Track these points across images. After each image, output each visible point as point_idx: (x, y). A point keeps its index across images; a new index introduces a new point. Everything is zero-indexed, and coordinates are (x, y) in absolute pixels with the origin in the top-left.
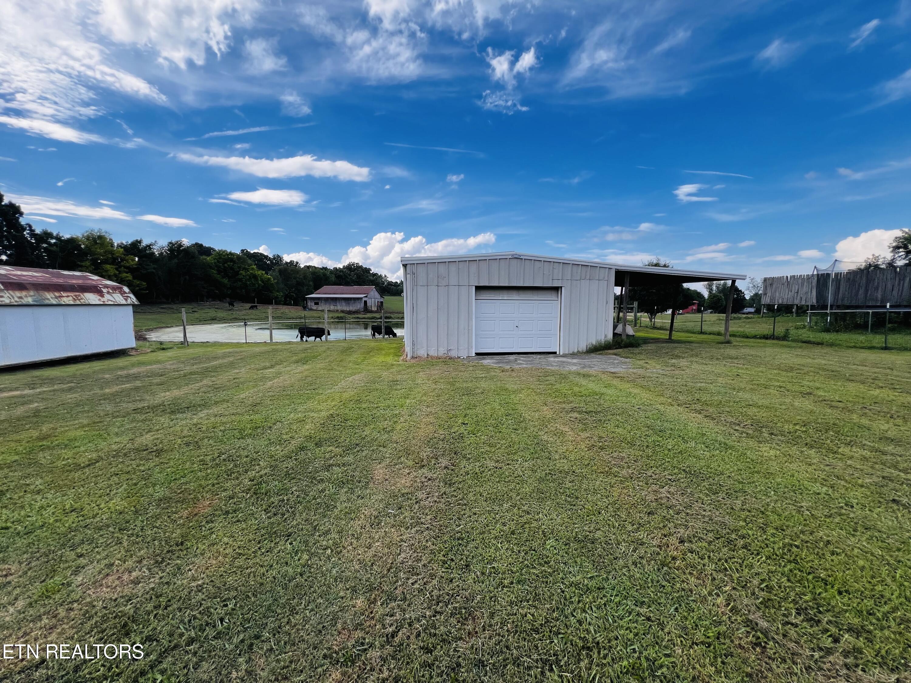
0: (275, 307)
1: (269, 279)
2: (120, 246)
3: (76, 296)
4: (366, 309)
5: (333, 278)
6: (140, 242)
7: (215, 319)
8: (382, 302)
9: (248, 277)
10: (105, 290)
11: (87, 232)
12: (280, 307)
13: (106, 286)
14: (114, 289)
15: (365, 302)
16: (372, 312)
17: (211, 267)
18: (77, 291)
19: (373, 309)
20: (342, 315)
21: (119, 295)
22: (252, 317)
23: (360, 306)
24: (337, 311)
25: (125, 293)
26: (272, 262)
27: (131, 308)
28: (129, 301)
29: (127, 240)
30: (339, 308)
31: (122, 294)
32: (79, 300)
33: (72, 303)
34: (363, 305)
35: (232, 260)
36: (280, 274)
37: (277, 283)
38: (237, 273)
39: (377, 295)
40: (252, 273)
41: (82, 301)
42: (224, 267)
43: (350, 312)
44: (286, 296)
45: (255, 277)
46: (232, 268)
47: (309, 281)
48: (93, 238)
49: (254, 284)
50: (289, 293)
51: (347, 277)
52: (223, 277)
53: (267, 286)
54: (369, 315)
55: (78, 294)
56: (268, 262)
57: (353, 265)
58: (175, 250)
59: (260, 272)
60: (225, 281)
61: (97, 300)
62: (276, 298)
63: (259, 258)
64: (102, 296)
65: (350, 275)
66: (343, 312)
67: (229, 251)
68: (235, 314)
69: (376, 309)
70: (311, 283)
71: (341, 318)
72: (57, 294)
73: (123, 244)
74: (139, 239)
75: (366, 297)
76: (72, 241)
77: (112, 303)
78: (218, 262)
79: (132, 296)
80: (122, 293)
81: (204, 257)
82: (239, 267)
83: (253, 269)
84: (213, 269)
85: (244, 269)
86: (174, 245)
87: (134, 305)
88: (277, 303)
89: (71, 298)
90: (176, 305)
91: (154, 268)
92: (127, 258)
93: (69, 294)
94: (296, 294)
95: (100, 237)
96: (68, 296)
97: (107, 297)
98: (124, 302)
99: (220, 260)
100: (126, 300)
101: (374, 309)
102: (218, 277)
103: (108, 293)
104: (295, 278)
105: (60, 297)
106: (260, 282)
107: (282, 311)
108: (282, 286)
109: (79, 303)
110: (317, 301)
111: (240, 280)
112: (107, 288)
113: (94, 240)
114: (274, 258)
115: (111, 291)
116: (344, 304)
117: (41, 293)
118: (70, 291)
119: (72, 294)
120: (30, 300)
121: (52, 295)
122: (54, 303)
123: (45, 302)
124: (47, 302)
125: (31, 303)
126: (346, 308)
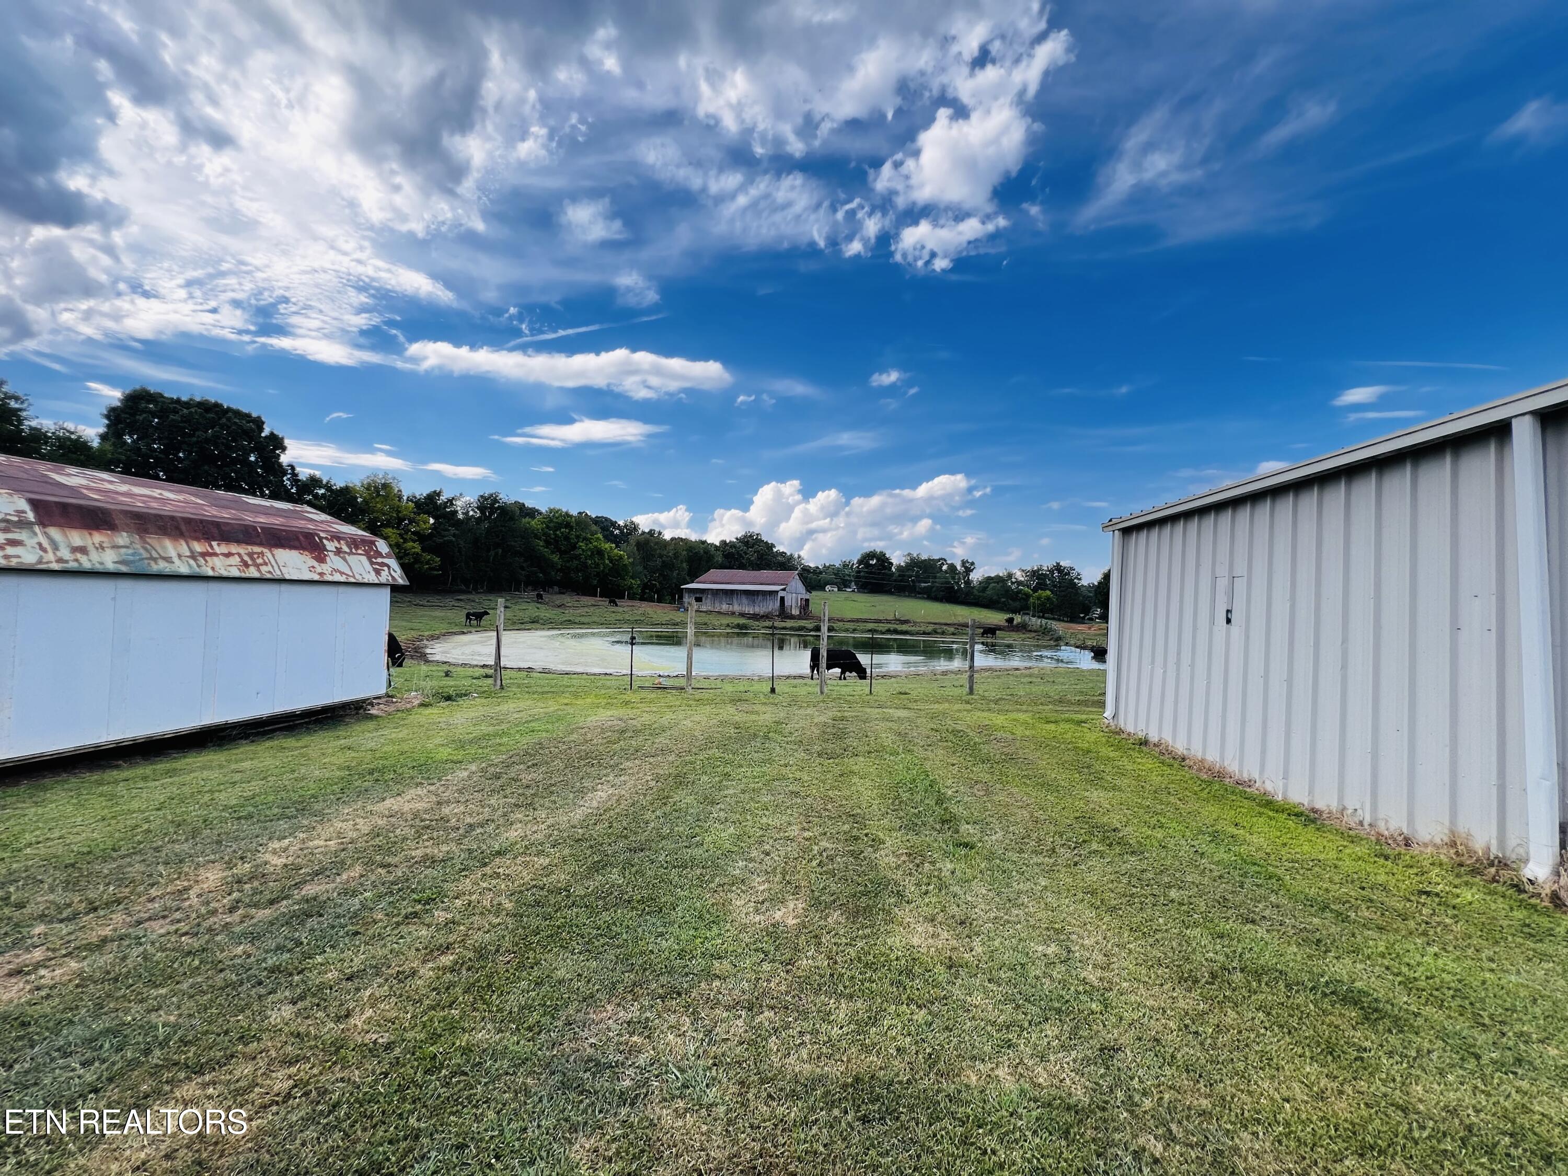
0: (630, 603)
1: (621, 557)
2: (411, 501)
3: (251, 555)
4: (784, 613)
5: (719, 559)
6: (439, 494)
7: (537, 622)
8: (807, 600)
9: (589, 553)
10: (330, 546)
11: (368, 477)
12: (637, 603)
13: (336, 537)
14: (354, 543)
15: (782, 599)
16: (792, 617)
17: (536, 537)
18: (261, 544)
19: (793, 613)
20: (742, 621)
21: (364, 559)
22: (595, 619)
23: (772, 606)
24: (733, 613)
25: (379, 554)
26: (622, 532)
27: (387, 592)
28: (384, 577)
29: (422, 491)
30: (736, 608)
31: (369, 558)
32: (257, 566)
33: (235, 573)
34: (778, 603)
35: (568, 525)
36: (638, 550)
37: (633, 564)
38: (574, 547)
39: (801, 587)
40: (596, 547)
41: (264, 569)
42: (555, 535)
43: (755, 617)
44: (645, 586)
45: (600, 553)
46: (567, 538)
47: (682, 562)
48: (375, 487)
49: (598, 565)
50: (650, 580)
51: (741, 556)
52: (553, 553)
53: (618, 568)
54: (790, 623)
55: (257, 549)
56: (617, 532)
57: (751, 536)
58: (486, 508)
59: (607, 546)
60: (555, 558)
61: (305, 568)
62: (630, 588)
63: (605, 525)
64: (321, 559)
65: (746, 553)
66: (742, 615)
67: (564, 510)
68: (569, 614)
69: (798, 613)
70: (684, 565)
71: (744, 627)
72: (198, 547)
73: (415, 497)
74: (438, 490)
75: (784, 590)
76: (346, 491)
77: (343, 579)
78: (548, 527)
79: (393, 563)
80: (372, 555)
81: (527, 519)
82: (578, 537)
83: (598, 539)
84: (539, 539)
85: (585, 539)
86: (486, 500)
87: (395, 589)
88: (632, 597)
89: (235, 560)
90: (479, 596)
91: (454, 535)
92: (418, 518)
93: (234, 548)
94: (660, 583)
95: (385, 486)
96: (228, 555)
97: (334, 561)
98: (372, 578)
99: (551, 525)
100: (378, 572)
101: (795, 612)
102: (546, 551)
103: (338, 552)
104: (661, 556)
105: (204, 555)
106: (607, 562)
107: (641, 611)
108: (640, 568)
109: (256, 574)
110: (700, 595)
111: (577, 557)
112: (339, 539)
113: (377, 490)
114: (626, 526)
115: (346, 549)
116: (745, 601)
117: (153, 540)
118: (238, 542)
119: (243, 550)
120: (109, 560)
121: (184, 549)
122: (184, 570)
123: (155, 568)
124: (161, 567)
125: (111, 567)
126: (749, 610)
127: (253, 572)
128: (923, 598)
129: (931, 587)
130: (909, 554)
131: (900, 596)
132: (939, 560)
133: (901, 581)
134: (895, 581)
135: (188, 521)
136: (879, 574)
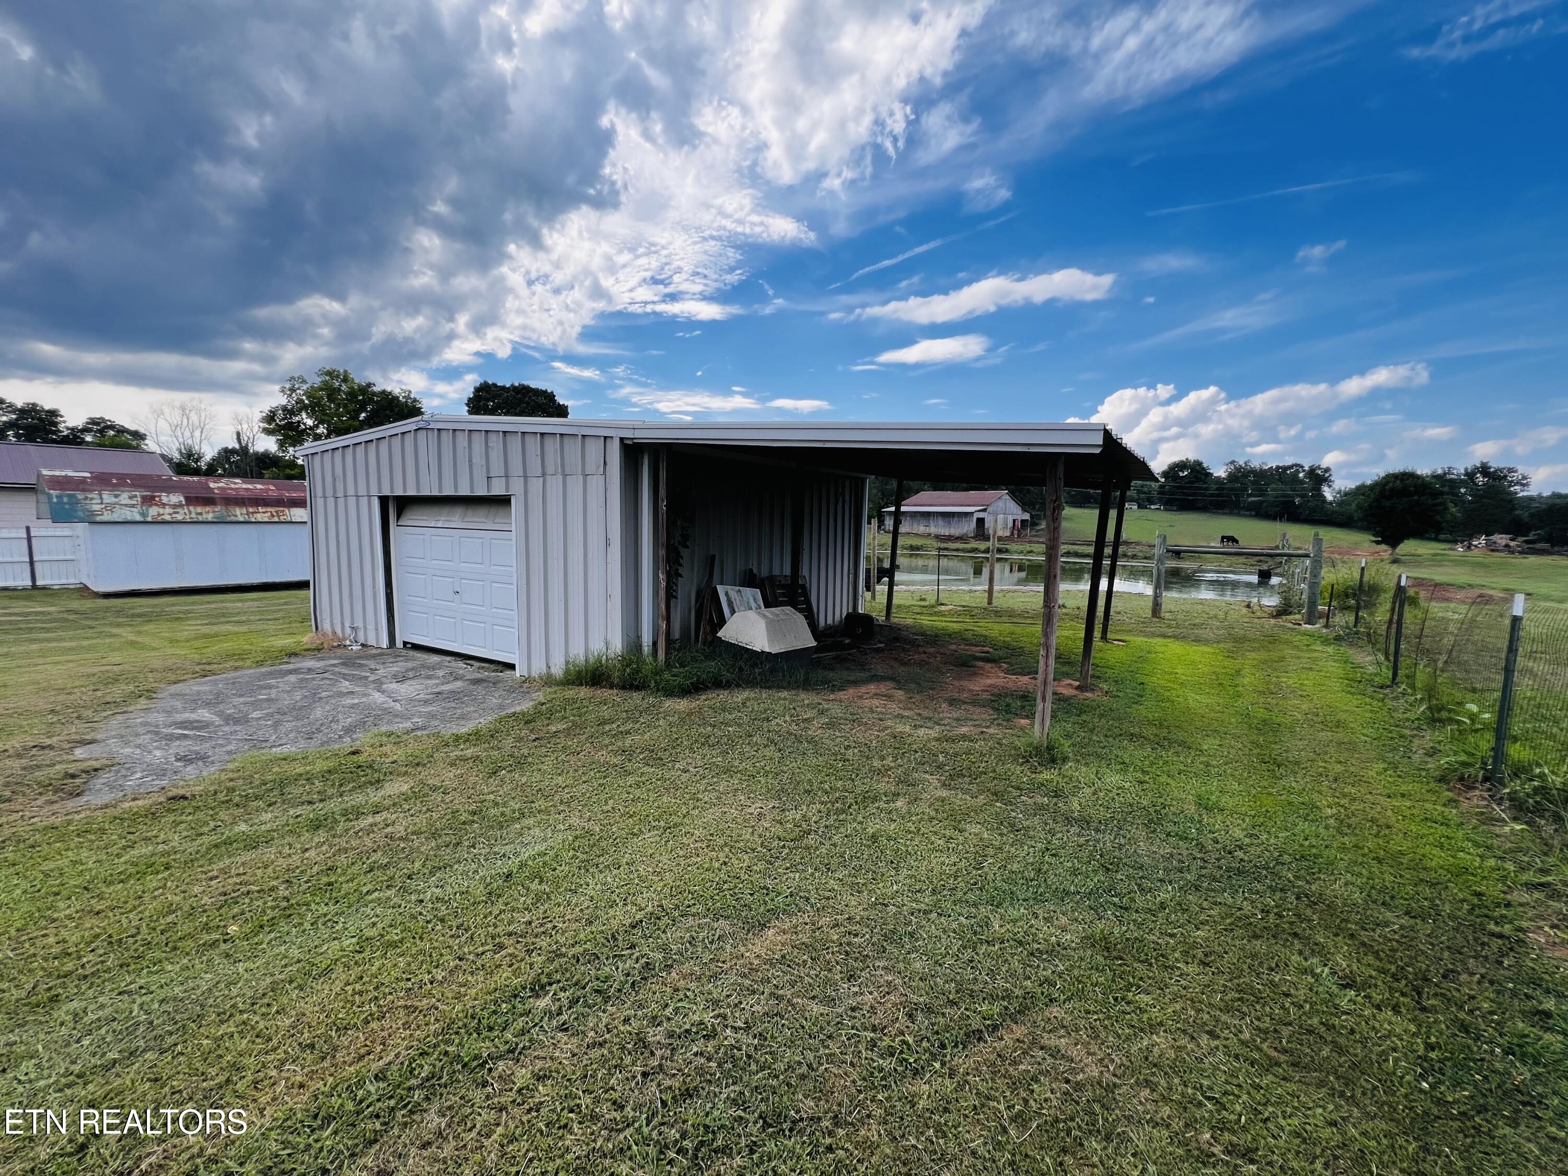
3: (277, 512)
4: (980, 534)
15: (981, 521)
18: (283, 507)
23: (968, 527)
24: (929, 535)
30: (932, 529)
32: (279, 516)
33: (267, 519)
34: (973, 524)
39: (1014, 508)
41: (282, 517)
43: (951, 539)
55: (281, 509)
66: (938, 537)
69: (1008, 535)
72: (251, 510)
75: (985, 510)
89: (268, 514)
93: (269, 509)
96: (265, 512)
101: (1003, 533)
116: (942, 523)
117: (231, 508)
118: (272, 506)
119: (273, 510)
120: (210, 517)
121: (244, 511)
122: (241, 519)
123: (229, 519)
124: (233, 519)
125: (210, 519)
126: (944, 531)
127: (276, 519)
128: (1251, 516)
129: (1261, 503)
130: (1233, 462)
131: (1218, 513)
132: (1291, 467)
133: (1219, 495)
134: (1212, 495)
135: (249, 499)
136: (1190, 488)
